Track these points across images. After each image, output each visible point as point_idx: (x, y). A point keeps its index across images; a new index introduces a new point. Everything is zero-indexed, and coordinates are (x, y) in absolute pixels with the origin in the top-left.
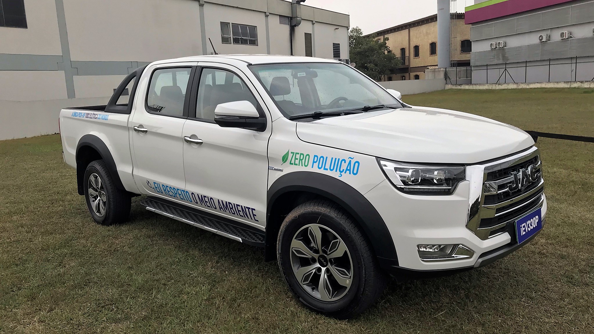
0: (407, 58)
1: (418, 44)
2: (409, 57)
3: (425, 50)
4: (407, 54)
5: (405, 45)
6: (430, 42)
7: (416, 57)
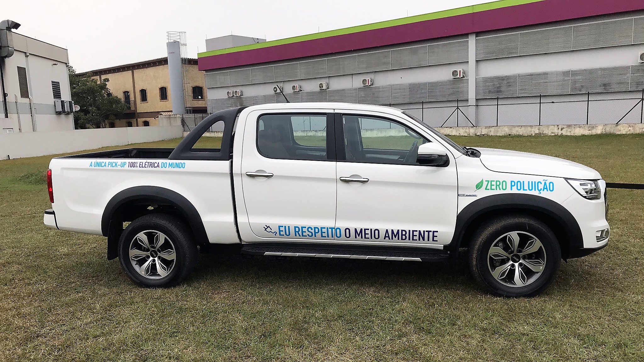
0: (132, 103)
1: (145, 87)
2: (135, 102)
3: (153, 94)
4: (132, 98)
5: (129, 88)
6: (160, 86)
7: (144, 102)
